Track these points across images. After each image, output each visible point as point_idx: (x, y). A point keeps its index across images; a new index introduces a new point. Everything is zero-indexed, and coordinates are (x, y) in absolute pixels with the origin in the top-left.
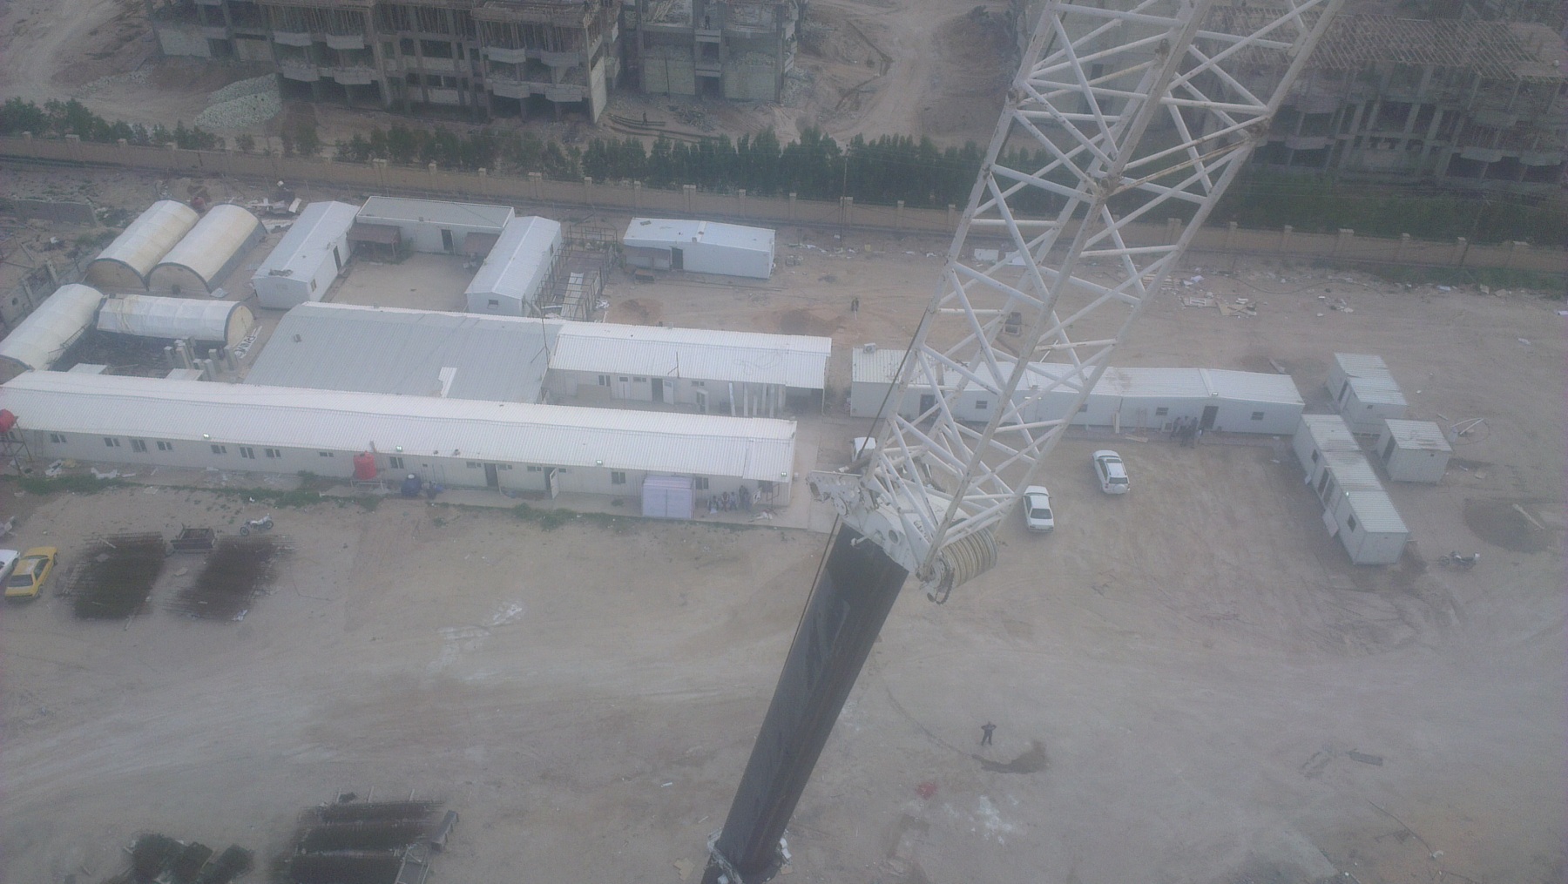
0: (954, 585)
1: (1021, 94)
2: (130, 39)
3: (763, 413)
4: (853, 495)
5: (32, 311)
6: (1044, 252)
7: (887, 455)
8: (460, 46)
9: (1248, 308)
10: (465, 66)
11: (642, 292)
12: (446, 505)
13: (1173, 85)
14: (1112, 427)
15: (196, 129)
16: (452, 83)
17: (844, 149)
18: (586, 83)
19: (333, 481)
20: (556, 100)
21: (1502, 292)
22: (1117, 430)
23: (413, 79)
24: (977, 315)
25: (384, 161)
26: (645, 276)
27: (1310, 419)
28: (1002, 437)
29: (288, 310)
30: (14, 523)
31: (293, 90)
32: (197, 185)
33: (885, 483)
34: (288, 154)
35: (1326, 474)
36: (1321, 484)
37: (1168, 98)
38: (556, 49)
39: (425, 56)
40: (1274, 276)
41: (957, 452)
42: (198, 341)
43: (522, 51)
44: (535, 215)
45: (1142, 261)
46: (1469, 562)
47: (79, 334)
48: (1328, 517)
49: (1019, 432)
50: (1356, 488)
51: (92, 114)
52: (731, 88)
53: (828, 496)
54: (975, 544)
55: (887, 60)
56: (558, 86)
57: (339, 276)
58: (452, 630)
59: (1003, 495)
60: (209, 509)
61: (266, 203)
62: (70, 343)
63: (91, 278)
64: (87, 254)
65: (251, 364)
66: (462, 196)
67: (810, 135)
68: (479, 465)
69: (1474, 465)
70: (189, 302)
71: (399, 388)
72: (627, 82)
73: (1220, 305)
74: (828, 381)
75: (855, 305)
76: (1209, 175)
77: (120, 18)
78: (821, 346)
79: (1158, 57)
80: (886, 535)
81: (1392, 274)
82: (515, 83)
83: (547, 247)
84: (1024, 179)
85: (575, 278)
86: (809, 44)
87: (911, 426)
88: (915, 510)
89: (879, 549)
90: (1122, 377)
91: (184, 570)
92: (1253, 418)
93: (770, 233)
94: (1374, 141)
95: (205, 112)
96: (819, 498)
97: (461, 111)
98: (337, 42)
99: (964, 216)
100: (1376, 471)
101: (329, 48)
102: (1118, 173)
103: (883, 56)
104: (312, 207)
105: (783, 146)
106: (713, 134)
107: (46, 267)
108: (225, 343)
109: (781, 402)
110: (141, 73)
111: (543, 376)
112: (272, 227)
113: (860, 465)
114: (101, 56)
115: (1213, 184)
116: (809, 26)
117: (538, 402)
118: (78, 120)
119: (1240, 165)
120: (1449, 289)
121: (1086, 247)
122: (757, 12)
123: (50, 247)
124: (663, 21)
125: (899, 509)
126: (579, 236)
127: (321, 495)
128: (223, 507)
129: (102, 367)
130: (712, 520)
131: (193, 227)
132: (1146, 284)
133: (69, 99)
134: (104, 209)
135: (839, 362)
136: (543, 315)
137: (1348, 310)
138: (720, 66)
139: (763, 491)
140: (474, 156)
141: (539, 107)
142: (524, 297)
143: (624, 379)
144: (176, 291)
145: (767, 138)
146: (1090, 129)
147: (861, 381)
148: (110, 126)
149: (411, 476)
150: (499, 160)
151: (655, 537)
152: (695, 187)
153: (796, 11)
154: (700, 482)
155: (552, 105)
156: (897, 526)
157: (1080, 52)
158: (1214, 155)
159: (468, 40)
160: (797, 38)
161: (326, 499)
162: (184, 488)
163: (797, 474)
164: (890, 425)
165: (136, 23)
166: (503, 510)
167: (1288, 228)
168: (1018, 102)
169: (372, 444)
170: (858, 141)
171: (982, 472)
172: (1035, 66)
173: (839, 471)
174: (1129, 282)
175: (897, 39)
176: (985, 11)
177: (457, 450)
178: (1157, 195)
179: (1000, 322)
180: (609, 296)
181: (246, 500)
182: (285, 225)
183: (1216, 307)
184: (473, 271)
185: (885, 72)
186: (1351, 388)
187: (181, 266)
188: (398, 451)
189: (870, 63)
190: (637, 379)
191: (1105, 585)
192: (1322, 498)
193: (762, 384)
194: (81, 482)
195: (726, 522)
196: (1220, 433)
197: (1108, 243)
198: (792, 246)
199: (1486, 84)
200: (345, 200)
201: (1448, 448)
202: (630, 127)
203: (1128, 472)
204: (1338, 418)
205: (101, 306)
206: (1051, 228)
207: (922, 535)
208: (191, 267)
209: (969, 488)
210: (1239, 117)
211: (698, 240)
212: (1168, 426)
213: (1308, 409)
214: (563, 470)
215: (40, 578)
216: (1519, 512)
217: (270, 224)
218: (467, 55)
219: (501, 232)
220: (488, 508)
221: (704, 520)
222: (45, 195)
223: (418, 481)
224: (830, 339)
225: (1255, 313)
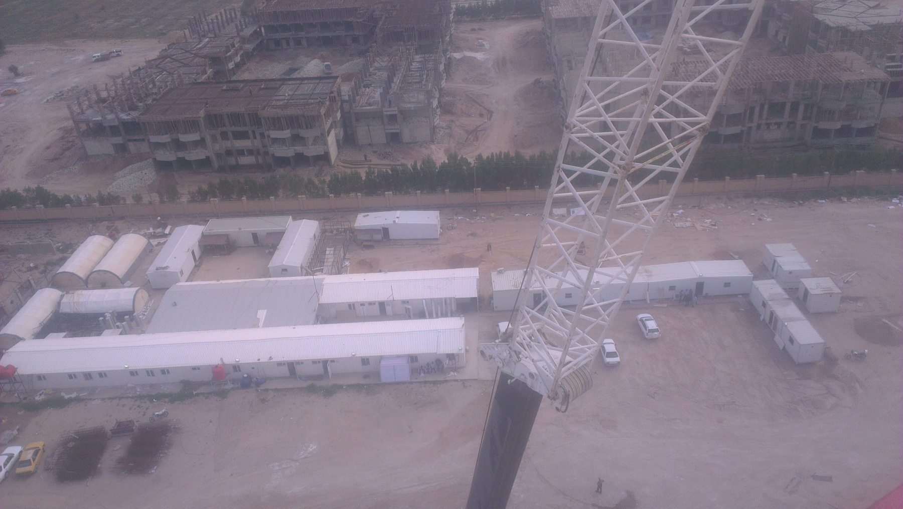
0: (570, 400)
1: (572, 126)
2: (68, 149)
3: (444, 315)
4: (505, 355)
5: (22, 307)
6: (595, 208)
7: (522, 329)
8: (253, 132)
9: (712, 225)
10: (257, 143)
11: (367, 255)
12: (266, 390)
13: (654, 112)
14: (645, 300)
15: (109, 194)
16: (251, 152)
17: (473, 162)
18: (325, 143)
19: (201, 384)
20: (310, 155)
21: (854, 200)
22: (648, 302)
23: (229, 153)
24: (563, 246)
25: (216, 199)
26: (369, 245)
27: (757, 283)
28: (585, 312)
29: (168, 289)
30: (18, 430)
31: (162, 166)
32: (112, 225)
33: (523, 345)
34: (162, 202)
35: (772, 314)
36: (770, 319)
37: (652, 119)
38: (307, 128)
39: (234, 139)
40: (723, 205)
41: (562, 323)
42: (118, 313)
43: (289, 131)
44: (304, 219)
45: (649, 207)
46: (862, 356)
47: (50, 316)
48: (777, 338)
49: (595, 308)
50: (791, 320)
51: (50, 192)
52: (406, 137)
53: (491, 357)
54: (579, 375)
55: (490, 113)
56: (310, 147)
57: (196, 266)
58: (277, 464)
59: (591, 345)
60: (130, 409)
61: (151, 230)
62: (45, 322)
63: (55, 283)
64: (51, 271)
65: (149, 322)
66: (261, 213)
67: (452, 157)
68: (284, 364)
69: (856, 299)
70: (111, 291)
71: (235, 326)
72: (348, 140)
73: (696, 225)
74: (479, 292)
75: (489, 247)
76: (681, 157)
77: (62, 138)
78: (473, 273)
79: (643, 97)
80: (527, 376)
81: (790, 197)
82: (286, 148)
83: (312, 235)
84: (579, 170)
85: (329, 251)
86: (447, 109)
87: (534, 312)
88: (542, 360)
89: (525, 385)
90: (646, 271)
91: (118, 447)
92: (725, 286)
93: (437, 213)
94: (768, 125)
95: (113, 184)
96: (486, 359)
97: (258, 167)
98: (184, 138)
99: (549, 193)
100: (800, 309)
101: (181, 141)
102: (631, 162)
103: (488, 111)
104: (178, 229)
105: (438, 165)
106: (399, 163)
107: (29, 281)
108: (134, 312)
109: (454, 307)
110: (76, 167)
111: (316, 308)
112: (156, 243)
113: (508, 337)
114: (53, 160)
115: (684, 161)
116: (446, 99)
117: (315, 323)
118: (42, 197)
119: (697, 149)
120: (824, 201)
121: (619, 202)
122: (416, 95)
123: (30, 269)
124: (365, 106)
125: (533, 360)
126: (329, 227)
127: (194, 393)
128: (139, 406)
129: (64, 334)
130: (422, 380)
131: (111, 248)
132: (654, 217)
133: (36, 186)
134: (60, 244)
135: (484, 281)
136: (313, 274)
137: (769, 220)
138: (398, 126)
139: (450, 359)
140: (267, 190)
141: (301, 159)
142: (302, 265)
143: (362, 304)
144: (103, 286)
145: (428, 162)
146: (612, 139)
147: (498, 290)
148: (60, 198)
149: (245, 376)
150: (281, 191)
151: (390, 394)
152: (391, 193)
153: (438, 92)
154: (413, 358)
155: (308, 157)
156: (533, 370)
157: (601, 100)
158: (682, 146)
159: (258, 128)
160: (440, 106)
161: (197, 395)
162: (116, 398)
163: (468, 348)
164: (522, 313)
165: (71, 140)
166: (301, 389)
167: (727, 178)
168: (571, 130)
169: (222, 359)
170: (480, 157)
171: (578, 334)
172: (577, 111)
173: (496, 342)
174: (645, 219)
175: (494, 101)
176: (541, 80)
177: (271, 357)
178: (654, 170)
179: (576, 249)
180: (349, 259)
181: (152, 401)
182: (163, 241)
183: (694, 226)
184: (271, 254)
185: (490, 119)
186: (778, 264)
187: (105, 271)
188: (237, 361)
189: (481, 115)
190: (370, 304)
191: (655, 393)
192: (772, 328)
193: (441, 299)
194: (56, 402)
195: (430, 380)
196: (707, 297)
197: (630, 199)
198: (449, 219)
199: (825, 87)
200: (196, 224)
201: (839, 291)
202: (351, 164)
203: (658, 325)
204: (773, 281)
205: (61, 299)
206: (597, 193)
207: (548, 373)
208: (111, 271)
209: (571, 343)
210: (692, 124)
211: (397, 222)
212: (677, 296)
213: (756, 278)
214: (333, 361)
215: (36, 461)
216: (887, 323)
217: (154, 242)
218: (258, 136)
219: (285, 231)
220: (292, 389)
221: (417, 381)
222: (26, 240)
223: (250, 377)
224: (478, 268)
225: (717, 227)
